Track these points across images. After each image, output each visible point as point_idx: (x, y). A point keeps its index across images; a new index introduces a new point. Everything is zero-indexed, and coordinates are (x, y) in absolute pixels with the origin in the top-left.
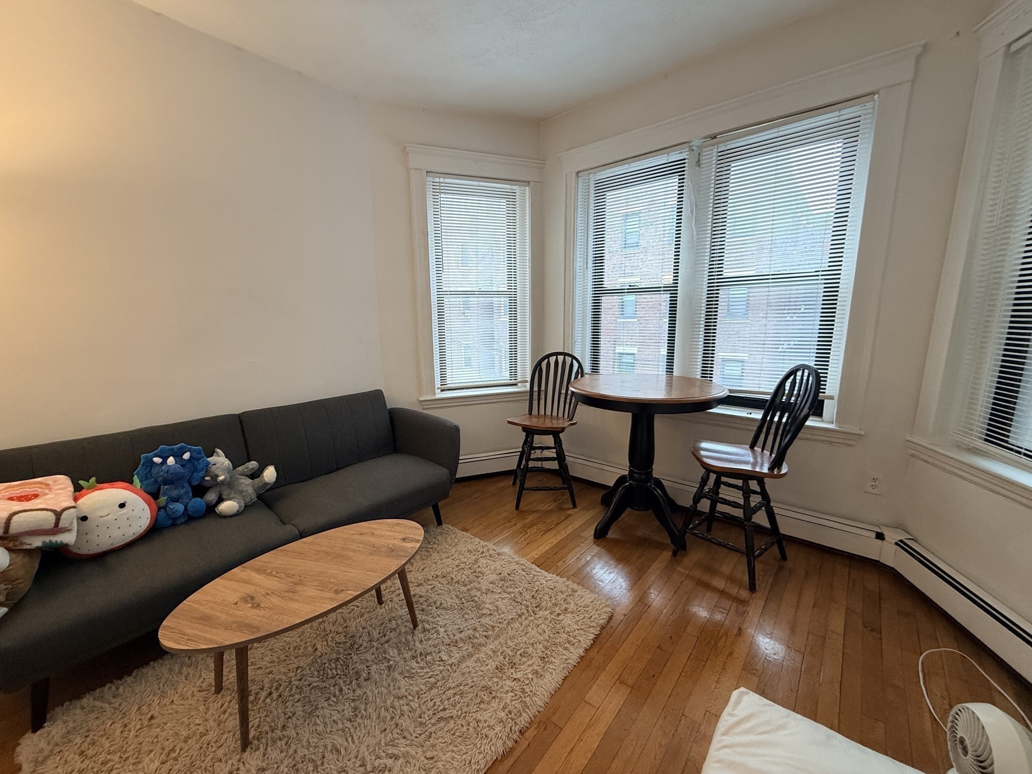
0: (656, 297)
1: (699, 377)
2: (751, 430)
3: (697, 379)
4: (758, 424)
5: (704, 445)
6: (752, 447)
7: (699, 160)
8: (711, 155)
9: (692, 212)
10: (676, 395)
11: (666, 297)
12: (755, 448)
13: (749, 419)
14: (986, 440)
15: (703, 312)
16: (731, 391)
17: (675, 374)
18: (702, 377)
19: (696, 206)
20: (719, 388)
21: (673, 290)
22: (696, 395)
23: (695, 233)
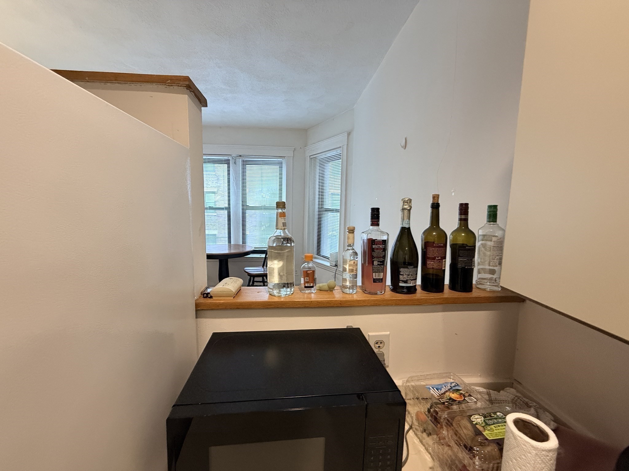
0: (222, 212)
1: (241, 244)
2: (262, 262)
3: (240, 245)
4: (264, 259)
5: (246, 268)
6: (263, 267)
7: (235, 162)
8: (239, 161)
9: (234, 180)
10: (233, 251)
11: (226, 212)
12: (264, 267)
13: (260, 257)
14: (317, 255)
15: (241, 219)
16: (255, 248)
17: (232, 243)
18: (242, 244)
19: (235, 178)
20: (249, 247)
21: (228, 209)
22: (241, 250)
23: (236, 189)
